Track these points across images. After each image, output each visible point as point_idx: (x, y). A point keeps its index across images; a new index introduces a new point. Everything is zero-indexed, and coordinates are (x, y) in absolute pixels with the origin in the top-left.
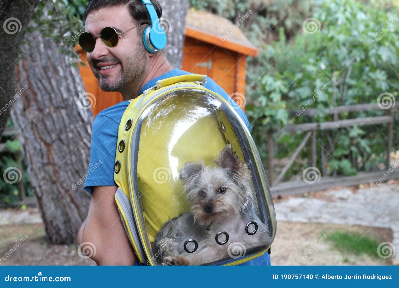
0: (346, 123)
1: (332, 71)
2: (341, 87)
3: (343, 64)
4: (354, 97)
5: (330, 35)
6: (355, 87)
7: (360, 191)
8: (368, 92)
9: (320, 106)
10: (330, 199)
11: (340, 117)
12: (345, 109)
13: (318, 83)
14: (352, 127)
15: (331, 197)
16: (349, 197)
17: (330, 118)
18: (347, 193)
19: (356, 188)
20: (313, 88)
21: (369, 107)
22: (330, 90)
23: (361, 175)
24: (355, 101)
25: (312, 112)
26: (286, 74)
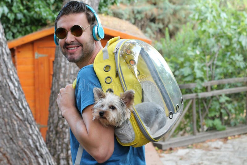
0: (216, 92)
1: (205, 56)
2: (211, 67)
3: (212, 50)
4: (221, 74)
5: (203, 29)
6: (221, 67)
7: (229, 141)
8: (231, 69)
9: (198, 81)
10: (208, 149)
11: (212, 89)
12: (215, 83)
13: (196, 64)
14: (221, 95)
15: (208, 147)
16: (221, 146)
17: (205, 89)
18: (220, 143)
19: (226, 139)
20: (193, 68)
21: (232, 80)
22: (205, 69)
23: (228, 130)
24: (222, 77)
25: (192, 86)
26: (172, 58)
